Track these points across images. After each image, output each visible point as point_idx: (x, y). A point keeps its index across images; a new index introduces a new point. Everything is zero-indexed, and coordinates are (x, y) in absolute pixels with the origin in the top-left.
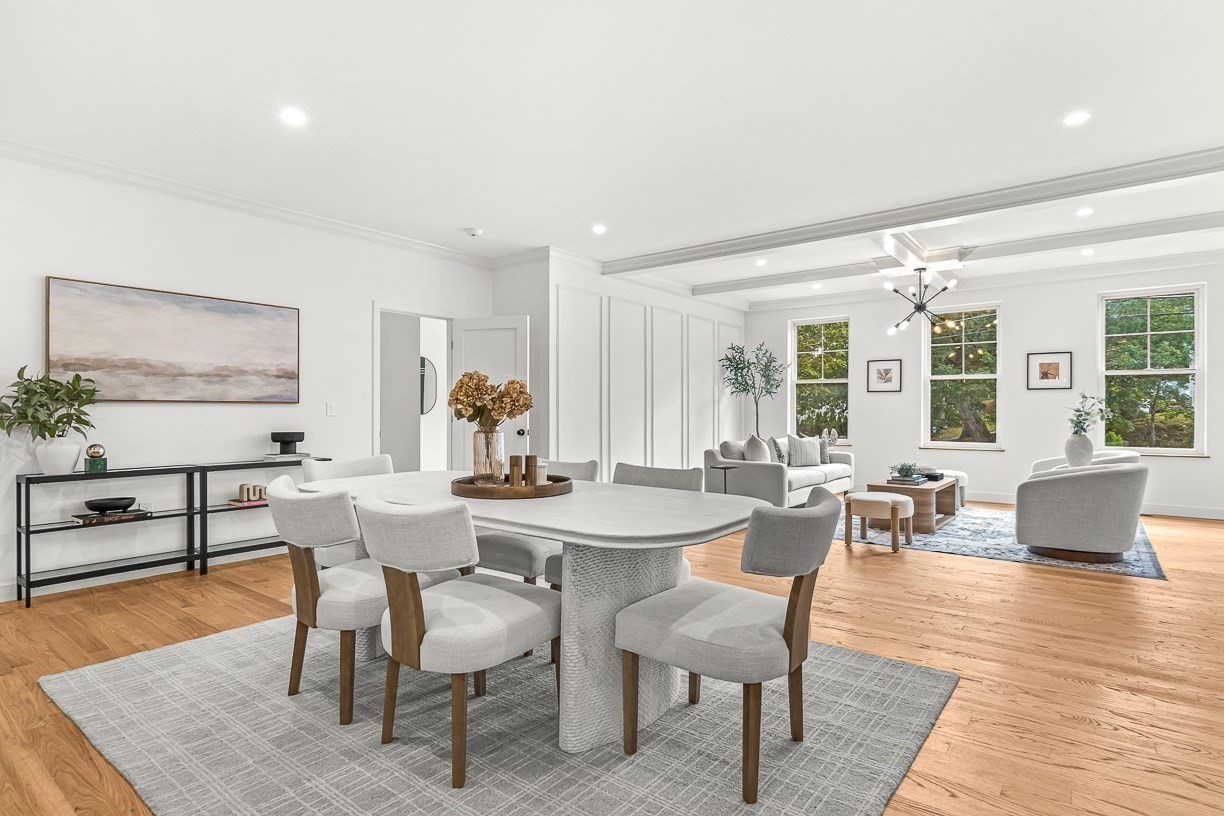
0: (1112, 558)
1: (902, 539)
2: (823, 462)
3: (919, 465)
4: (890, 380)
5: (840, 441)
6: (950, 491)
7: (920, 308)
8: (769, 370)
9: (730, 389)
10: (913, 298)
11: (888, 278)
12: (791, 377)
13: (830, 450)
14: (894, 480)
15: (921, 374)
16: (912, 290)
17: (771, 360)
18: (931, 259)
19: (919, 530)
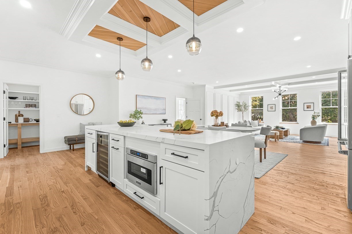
0: (320, 143)
1: (277, 140)
2: (259, 126)
3: (280, 126)
4: (273, 109)
5: (262, 122)
6: (286, 131)
7: (280, 94)
8: (246, 107)
9: (237, 111)
10: (278, 93)
11: (273, 89)
12: (250, 108)
13: (260, 123)
14: (275, 129)
15: (280, 107)
16: (278, 91)
17: (246, 105)
18: (282, 85)
19: (280, 138)
